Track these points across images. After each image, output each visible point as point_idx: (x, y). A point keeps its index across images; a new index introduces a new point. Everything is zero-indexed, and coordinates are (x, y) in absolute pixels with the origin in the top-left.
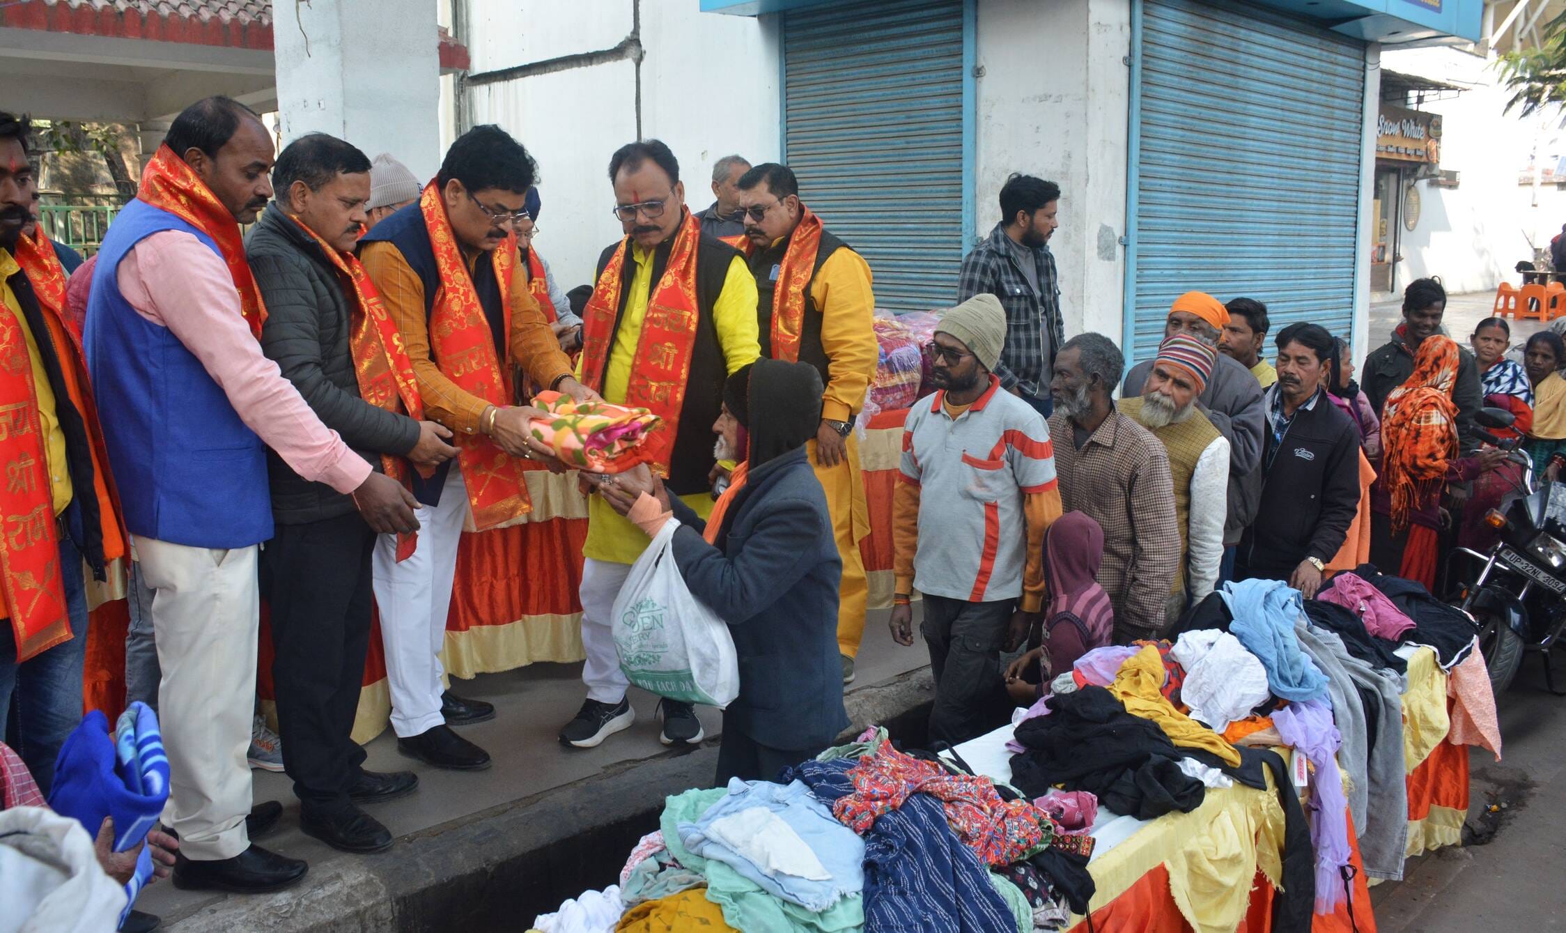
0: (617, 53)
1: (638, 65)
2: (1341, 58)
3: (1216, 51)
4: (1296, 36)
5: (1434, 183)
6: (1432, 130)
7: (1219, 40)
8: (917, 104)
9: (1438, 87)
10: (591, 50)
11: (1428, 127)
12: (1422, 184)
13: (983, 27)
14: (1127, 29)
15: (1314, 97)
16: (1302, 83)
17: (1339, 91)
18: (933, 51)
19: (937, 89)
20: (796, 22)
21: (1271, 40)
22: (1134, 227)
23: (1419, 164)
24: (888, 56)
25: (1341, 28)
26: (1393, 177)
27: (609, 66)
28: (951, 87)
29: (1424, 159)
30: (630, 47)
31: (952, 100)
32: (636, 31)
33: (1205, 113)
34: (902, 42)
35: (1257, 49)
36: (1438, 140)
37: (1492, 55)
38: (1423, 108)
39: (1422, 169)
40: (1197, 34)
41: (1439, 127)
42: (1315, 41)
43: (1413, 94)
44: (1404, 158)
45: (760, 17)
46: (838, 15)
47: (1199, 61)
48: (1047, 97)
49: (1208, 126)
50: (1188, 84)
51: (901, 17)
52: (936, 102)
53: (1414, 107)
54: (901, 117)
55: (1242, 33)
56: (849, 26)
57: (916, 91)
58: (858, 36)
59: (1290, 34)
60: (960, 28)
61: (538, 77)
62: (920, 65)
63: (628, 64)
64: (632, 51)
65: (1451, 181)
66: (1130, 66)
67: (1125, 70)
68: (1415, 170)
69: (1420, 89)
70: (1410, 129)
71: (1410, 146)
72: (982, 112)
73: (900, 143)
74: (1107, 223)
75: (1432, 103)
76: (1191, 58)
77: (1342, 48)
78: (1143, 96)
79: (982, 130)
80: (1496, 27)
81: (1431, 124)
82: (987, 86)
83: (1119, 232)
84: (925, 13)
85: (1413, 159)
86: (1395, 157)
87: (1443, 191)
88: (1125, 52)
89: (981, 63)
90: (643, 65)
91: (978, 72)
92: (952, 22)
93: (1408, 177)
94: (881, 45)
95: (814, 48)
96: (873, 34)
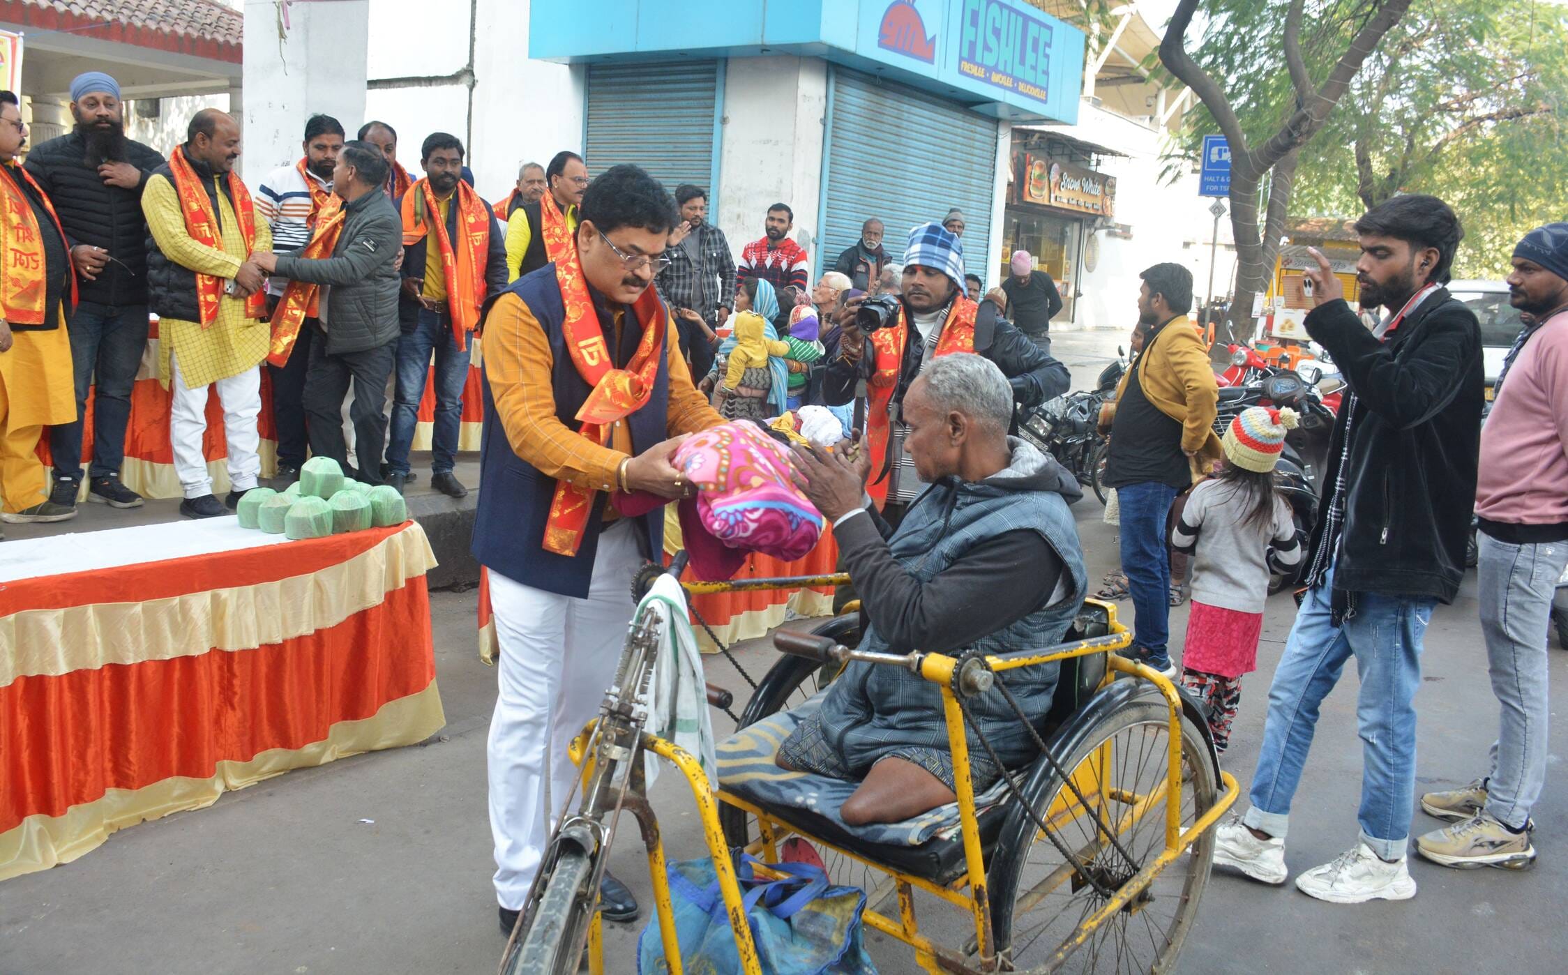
0: (454, 79)
1: (471, 90)
2: (979, 129)
3: (885, 118)
4: (945, 111)
5: (1111, 234)
6: (1107, 189)
7: (888, 111)
8: (681, 139)
9: (1113, 153)
10: (432, 75)
11: (1104, 186)
12: (1101, 234)
13: (729, 89)
14: (824, 100)
15: (957, 154)
16: (948, 144)
17: (976, 152)
18: (691, 103)
19: (696, 129)
20: (597, 73)
21: (926, 113)
22: (822, 232)
23: (1095, 217)
24: (663, 104)
25: (976, 108)
26: (1076, 226)
27: (447, 88)
28: (705, 129)
29: (1100, 212)
30: (466, 75)
31: (706, 138)
32: (471, 64)
33: (876, 160)
34: (674, 95)
35: (915, 118)
36: (1112, 198)
37: (1163, 130)
38: (1100, 170)
39: (1099, 221)
40: (873, 106)
41: (1113, 186)
42: (960, 116)
43: (1094, 156)
44: (1083, 210)
45: (570, 65)
46: (629, 71)
47: (874, 124)
48: (769, 141)
49: (879, 169)
50: (865, 139)
51: (673, 77)
52: (694, 138)
53: (1093, 168)
54: (670, 147)
55: (905, 107)
56: (636, 79)
57: (681, 130)
58: (643, 87)
59: (940, 110)
60: (714, 89)
61: (383, 91)
62: (685, 112)
63: (462, 88)
64: (467, 79)
65: (1125, 232)
66: (825, 125)
67: (821, 127)
68: (1094, 221)
69: (1098, 153)
70: (1089, 186)
71: (1090, 201)
72: (726, 147)
73: (668, 165)
74: (805, 228)
75: (1107, 166)
76: (867, 122)
77: (981, 122)
78: (833, 145)
79: (725, 160)
80: (1167, 106)
81: (1105, 182)
82: (730, 131)
83: (812, 234)
84: (691, 77)
85: (1092, 212)
86: (1075, 208)
87: (1119, 241)
88: (822, 115)
89: (727, 114)
90: (475, 90)
91: (724, 121)
92: (709, 85)
93: (1089, 226)
94: (658, 95)
95: (610, 93)
96: (653, 87)
